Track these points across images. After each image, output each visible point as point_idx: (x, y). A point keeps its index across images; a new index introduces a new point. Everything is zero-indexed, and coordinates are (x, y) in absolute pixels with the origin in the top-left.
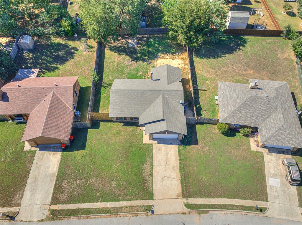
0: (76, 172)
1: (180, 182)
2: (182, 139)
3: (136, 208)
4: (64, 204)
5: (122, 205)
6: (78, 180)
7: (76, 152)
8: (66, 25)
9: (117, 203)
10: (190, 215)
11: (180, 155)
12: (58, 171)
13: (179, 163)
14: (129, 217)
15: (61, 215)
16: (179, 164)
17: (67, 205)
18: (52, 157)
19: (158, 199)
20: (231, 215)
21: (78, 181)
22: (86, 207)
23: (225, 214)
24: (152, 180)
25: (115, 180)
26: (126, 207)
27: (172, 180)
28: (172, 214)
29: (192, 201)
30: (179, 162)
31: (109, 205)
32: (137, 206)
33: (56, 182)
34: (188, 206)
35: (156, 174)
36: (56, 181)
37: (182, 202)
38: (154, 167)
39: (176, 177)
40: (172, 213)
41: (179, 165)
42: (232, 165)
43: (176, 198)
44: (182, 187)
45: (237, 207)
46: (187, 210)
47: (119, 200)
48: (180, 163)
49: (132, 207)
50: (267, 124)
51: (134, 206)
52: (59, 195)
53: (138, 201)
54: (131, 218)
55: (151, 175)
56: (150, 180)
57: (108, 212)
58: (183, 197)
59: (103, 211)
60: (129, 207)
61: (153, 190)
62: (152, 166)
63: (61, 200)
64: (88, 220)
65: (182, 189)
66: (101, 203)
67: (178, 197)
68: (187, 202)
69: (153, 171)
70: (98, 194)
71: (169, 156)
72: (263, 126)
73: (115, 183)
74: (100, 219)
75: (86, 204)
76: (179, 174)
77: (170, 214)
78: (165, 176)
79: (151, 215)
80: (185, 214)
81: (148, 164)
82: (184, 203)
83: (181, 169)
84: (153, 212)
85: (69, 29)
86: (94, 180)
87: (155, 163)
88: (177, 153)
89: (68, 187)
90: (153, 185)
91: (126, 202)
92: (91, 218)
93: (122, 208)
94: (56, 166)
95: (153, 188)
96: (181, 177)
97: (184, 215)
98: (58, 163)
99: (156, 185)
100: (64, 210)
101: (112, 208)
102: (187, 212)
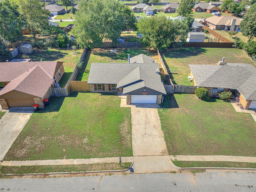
0: (43, 129)
1: (163, 139)
2: (162, 102)
3: (111, 166)
4: (19, 160)
5: (93, 162)
6: (44, 136)
7: (49, 113)
8: (62, 37)
9: (87, 160)
10: (181, 174)
11: (160, 116)
12: (24, 129)
13: (160, 122)
14: (101, 175)
15: (12, 172)
16: (161, 123)
17: (23, 161)
18: (21, 117)
19: (139, 156)
20: (235, 173)
21: (44, 138)
22: (47, 164)
23: (227, 172)
24: (131, 138)
25: (87, 136)
26: (98, 164)
27: (154, 137)
28: (157, 173)
29: (181, 158)
30: (160, 121)
31: (76, 162)
32: (112, 163)
33: (17, 139)
34: (177, 163)
35: (135, 131)
36: (18, 137)
37: (169, 159)
38: (132, 126)
39: (159, 135)
40: (158, 171)
41: (160, 124)
42: (220, 124)
43: (161, 155)
44: (167, 144)
45: (240, 165)
46: (176, 168)
47: (89, 157)
48: (161, 122)
49: (105, 164)
50: (246, 86)
51: (107, 163)
52: (17, 151)
53: (113, 158)
54: (103, 177)
55: (130, 132)
56: (129, 137)
57: (74, 170)
58: (170, 154)
59: (67, 168)
60: (102, 164)
61: (132, 146)
62: (130, 125)
63: (17, 156)
64: (46, 179)
65: (168, 146)
66: (67, 160)
67: (163, 154)
68: (175, 159)
69: (131, 128)
70: (64, 150)
71: (149, 117)
72: (242, 88)
73: (87, 139)
74: (61, 179)
75: (48, 161)
76: (162, 131)
77: (155, 173)
78: (145, 134)
79: (130, 173)
80: (175, 172)
81: (126, 123)
82: (172, 160)
83: (163, 127)
84: (132, 171)
85: (63, 40)
86: (62, 137)
87: (133, 122)
88: (158, 114)
89: (29, 143)
90: (131, 142)
91: (98, 158)
92: (50, 177)
93: (92, 165)
94: (22, 125)
95: (131, 145)
96: (165, 135)
97: (174, 174)
98: (26, 122)
99: (135, 142)
100: (17, 167)
101: (80, 165)
102: (177, 170)
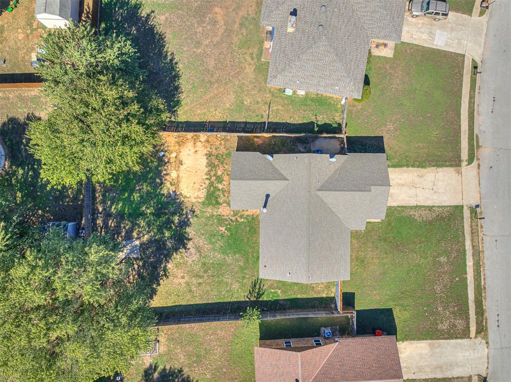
0: (427, 314)
1: (440, 169)
3: (474, 227)
4: (469, 322)
5: (470, 246)
6: (438, 309)
7: (397, 321)
9: (467, 252)
10: (481, 159)
11: (401, 166)
12: (426, 339)
13: (412, 168)
14: (483, 236)
15: (482, 322)
16: (414, 168)
17: (470, 317)
18: (404, 355)
19: (462, 199)
20: (480, 107)
21: (439, 309)
22: (473, 292)
23: (478, 114)
24: (439, 207)
25: (438, 259)
26: (472, 240)
27: (438, 179)
28: (479, 181)
29: (464, 155)
30: (410, 168)
31: (470, 263)
32: (471, 226)
33: (442, 339)
34: (470, 161)
35: (428, 202)
36: (439, 339)
37: (466, 167)
38: (418, 205)
39: (433, 173)
40: (478, 180)
41: (416, 169)
42: (417, 91)
43: (461, 175)
44: (447, 166)
45: (472, 97)
46: (475, 163)
47: (465, 250)
48: (413, 166)
49: (472, 233)
51: (472, 230)
52: (458, 330)
53: (465, 226)
54: (485, 233)
55: (430, 208)
56: (437, 210)
57: (479, 263)
58: (460, 166)
59: (477, 269)
60: (472, 236)
61: (450, 206)
62: (417, 207)
63: (465, 326)
64: (487, 287)
65: (451, 166)
66: (468, 273)
67: (459, 173)
68: (466, 161)
69: (424, 206)
70: (457, 279)
71: (402, 182)
73: (442, 258)
74: (486, 272)
75: (469, 292)
76: (428, 169)
77: (479, 184)
78: (433, 189)
79: (480, 208)
80: (479, 165)
81: (415, 213)
82: (468, 165)
83: (422, 165)
84: (477, 206)
86: (438, 288)
87: (413, 203)
88: (397, 169)
89: (448, 321)
90: (444, 206)
91: (466, 241)
92: (485, 283)
93: (473, 246)
94: (419, 345)
95: (447, 206)
96: (433, 166)
98: (414, 343)
99: (445, 202)
100: (477, 319)
101: (473, 259)
102: (477, 163)
